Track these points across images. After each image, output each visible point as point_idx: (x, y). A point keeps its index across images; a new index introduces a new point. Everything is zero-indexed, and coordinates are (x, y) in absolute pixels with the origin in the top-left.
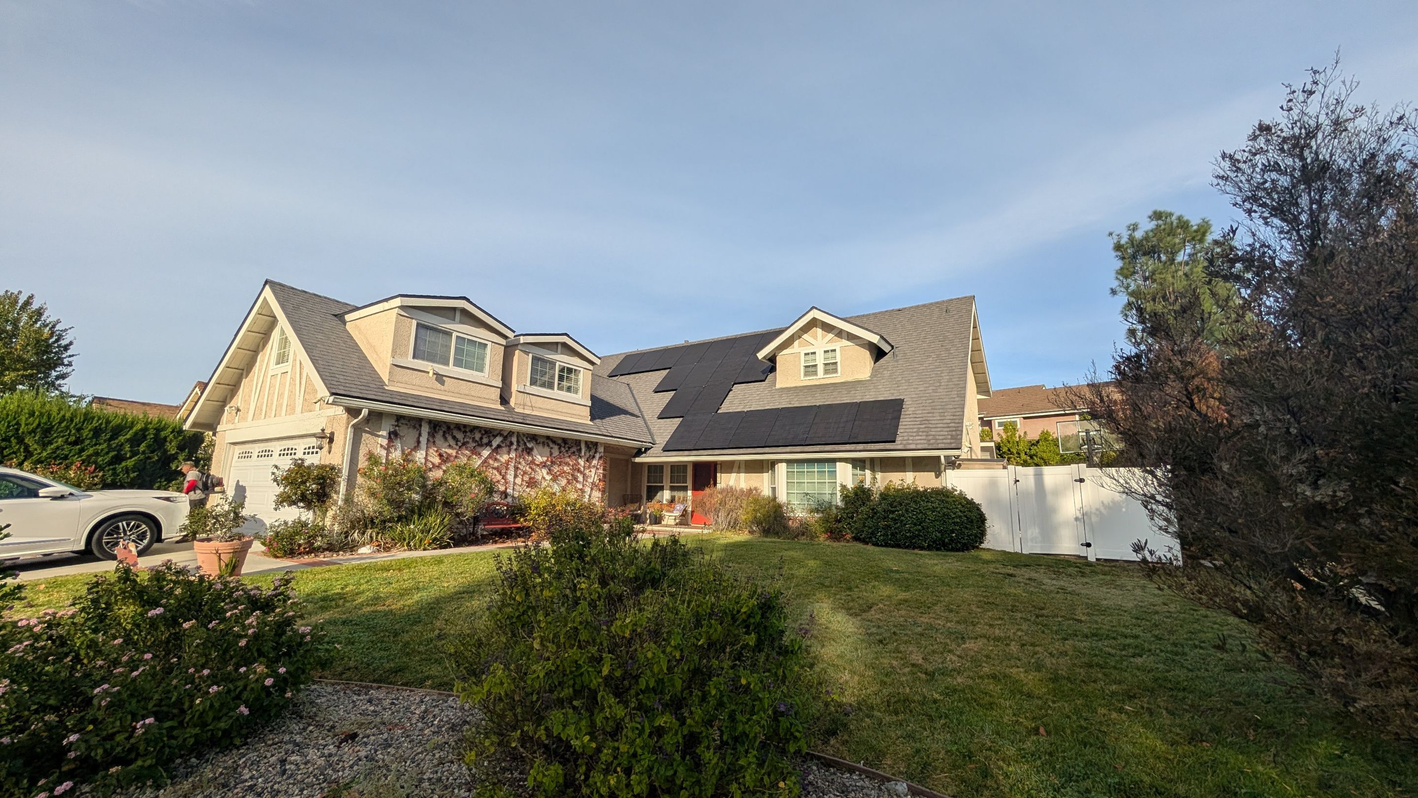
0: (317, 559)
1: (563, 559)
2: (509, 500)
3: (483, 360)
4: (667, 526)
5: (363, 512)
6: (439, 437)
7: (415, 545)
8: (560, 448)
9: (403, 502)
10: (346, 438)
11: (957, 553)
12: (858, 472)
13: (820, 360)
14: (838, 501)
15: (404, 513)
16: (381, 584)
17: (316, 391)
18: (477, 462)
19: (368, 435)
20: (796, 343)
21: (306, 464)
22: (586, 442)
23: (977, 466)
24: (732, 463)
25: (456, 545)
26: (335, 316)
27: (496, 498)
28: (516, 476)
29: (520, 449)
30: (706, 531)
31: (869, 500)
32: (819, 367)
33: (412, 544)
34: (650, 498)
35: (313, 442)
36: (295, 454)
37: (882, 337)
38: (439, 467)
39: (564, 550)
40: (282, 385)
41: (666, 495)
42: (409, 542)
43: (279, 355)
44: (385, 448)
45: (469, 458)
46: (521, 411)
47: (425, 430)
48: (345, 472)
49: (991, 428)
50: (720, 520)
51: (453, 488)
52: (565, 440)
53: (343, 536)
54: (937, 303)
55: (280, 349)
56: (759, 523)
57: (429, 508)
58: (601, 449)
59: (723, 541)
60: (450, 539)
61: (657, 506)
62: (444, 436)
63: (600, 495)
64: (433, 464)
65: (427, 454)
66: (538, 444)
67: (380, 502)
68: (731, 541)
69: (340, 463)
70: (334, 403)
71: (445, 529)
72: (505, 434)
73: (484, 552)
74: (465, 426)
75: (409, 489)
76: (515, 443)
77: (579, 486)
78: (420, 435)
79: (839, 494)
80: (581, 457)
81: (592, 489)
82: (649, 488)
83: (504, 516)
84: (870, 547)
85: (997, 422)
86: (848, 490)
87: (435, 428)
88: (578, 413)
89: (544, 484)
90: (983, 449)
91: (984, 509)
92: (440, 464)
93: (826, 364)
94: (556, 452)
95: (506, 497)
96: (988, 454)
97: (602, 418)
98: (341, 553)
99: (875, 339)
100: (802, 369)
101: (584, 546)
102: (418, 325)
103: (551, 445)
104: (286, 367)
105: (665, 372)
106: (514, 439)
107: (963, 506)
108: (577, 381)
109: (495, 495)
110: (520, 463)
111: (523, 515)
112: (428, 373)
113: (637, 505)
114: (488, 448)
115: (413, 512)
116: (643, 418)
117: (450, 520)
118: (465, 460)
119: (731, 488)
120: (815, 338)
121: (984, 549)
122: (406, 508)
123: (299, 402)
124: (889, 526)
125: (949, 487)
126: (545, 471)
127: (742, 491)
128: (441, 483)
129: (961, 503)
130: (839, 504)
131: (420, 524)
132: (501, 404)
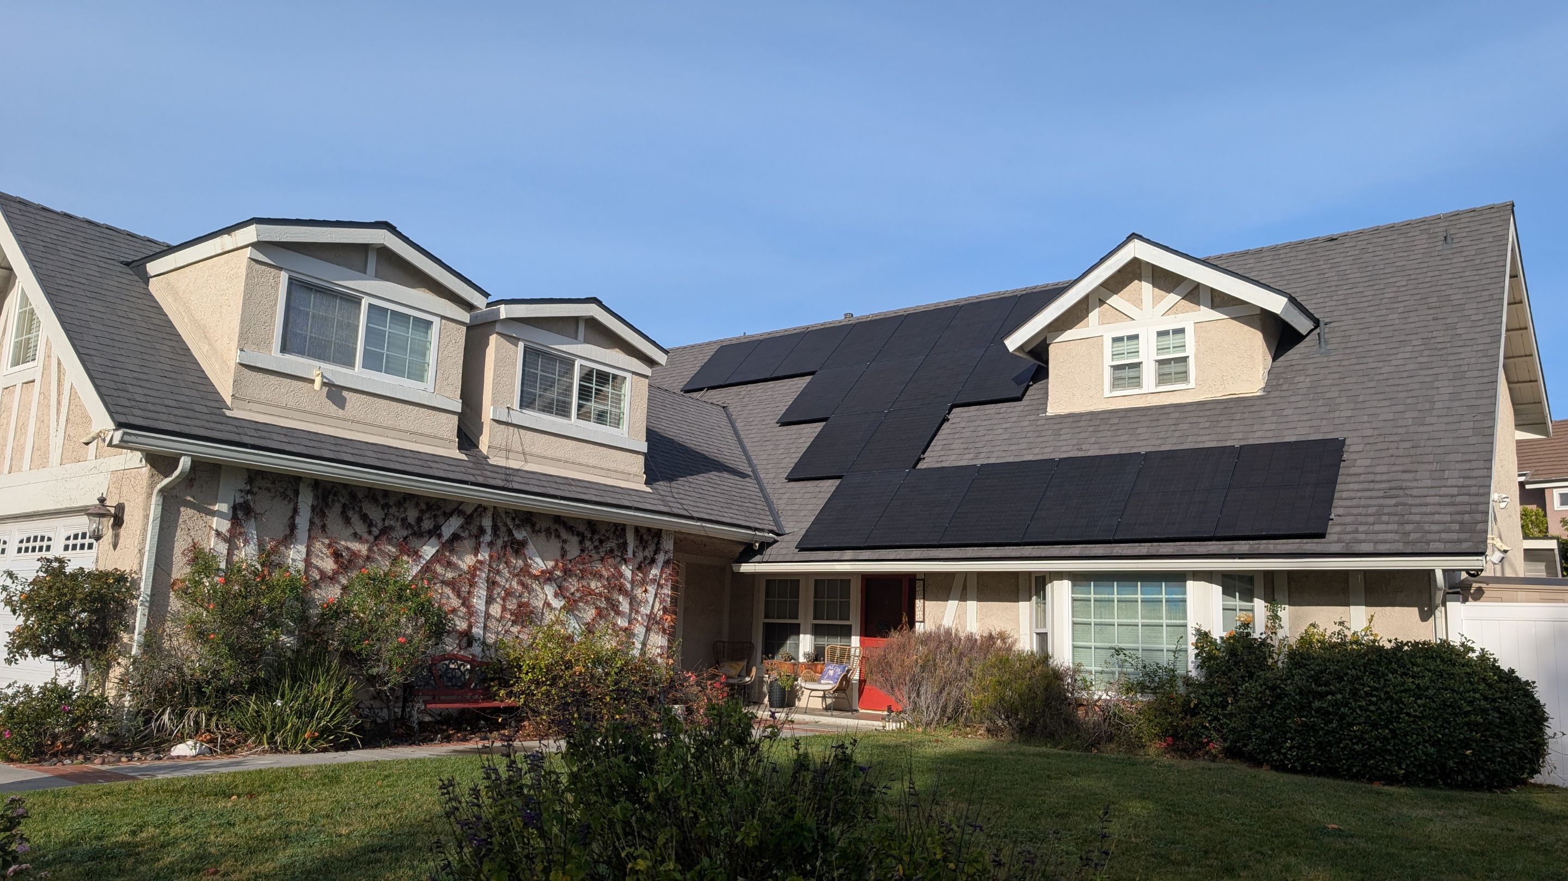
0: (90, 766)
1: (593, 799)
2: (476, 649)
3: (424, 355)
4: (806, 711)
5: (179, 669)
6: (333, 519)
7: (284, 742)
8: (581, 542)
9: (261, 651)
10: (147, 516)
11: (1475, 795)
12: (1237, 602)
13: (1148, 354)
14: (1191, 666)
15: (262, 674)
16: (211, 826)
17: (87, 420)
18: (411, 569)
19: (190, 512)
20: (1094, 315)
21: (68, 570)
22: (637, 530)
23: (1521, 594)
24: (949, 576)
25: (371, 741)
26: (128, 264)
27: (450, 645)
28: (490, 601)
29: (500, 543)
30: (891, 726)
31: (1262, 665)
32: (1144, 367)
33: (278, 739)
34: (771, 648)
35: (83, 524)
36: (48, 548)
37: (1292, 300)
38: (333, 579)
39: (596, 775)
40: (24, 406)
41: (806, 643)
42: (273, 736)
43: (18, 346)
44: (226, 540)
45: (395, 561)
46: (502, 462)
47: (306, 502)
48: (145, 587)
49: (1543, 505)
50: (922, 702)
51: (362, 623)
52: (592, 525)
53: (140, 719)
54: (1423, 221)
55: (19, 333)
56: (1010, 712)
57: (313, 665)
58: (668, 545)
59: (930, 750)
60: (355, 730)
61: (786, 668)
62: (343, 513)
63: (665, 643)
64: (322, 572)
65: (308, 553)
66: (535, 531)
67: (214, 650)
68: (949, 749)
69: (135, 568)
70: (123, 444)
71: (346, 709)
72: (469, 512)
73: (423, 761)
74: (386, 493)
75: (274, 624)
76: (489, 531)
77: (622, 622)
78: (295, 511)
79: (1192, 652)
80: (626, 561)
81: (648, 630)
82: (768, 628)
83: (466, 684)
84: (1266, 773)
85: (1556, 493)
86: (1213, 642)
87: (325, 498)
88: (621, 467)
89: (549, 617)
90: (1530, 555)
91: (1541, 694)
92: (336, 573)
93: (1161, 362)
94: (573, 550)
95: (470, 644)
96: (1542, 566)
97: (671, 479)
98: (137, 754)
99: (1276, 304)
100: (1107, 374)
101: (639, 766)
102: (291, 280)
103: (564, 535)
104: (31, 370)
105: (803, 382)
106: (487, 523)
107: (1490, 686)
108: (618, 400)
109: (448, 640)
110: (498, 572)
111: (504, 684)
112: (312, 381)
113: (743, 664)
114: (433, 540)
115: (280, 673)
116: (757, 478)
117: (355, 690)
118: (385, 565)
119: (948, 632)
120: (1138, 303)
121: (1540, 786)
122: (267, 665)
123: (56, 441)
124: (1312, 728)
125: (1455, 640)
126: (549, 590)
127: (970, 639)
128: (336, 612)
129: (1484, 680)
130: (1193, 673)
131: (295, 698)
132: (461, 447)
